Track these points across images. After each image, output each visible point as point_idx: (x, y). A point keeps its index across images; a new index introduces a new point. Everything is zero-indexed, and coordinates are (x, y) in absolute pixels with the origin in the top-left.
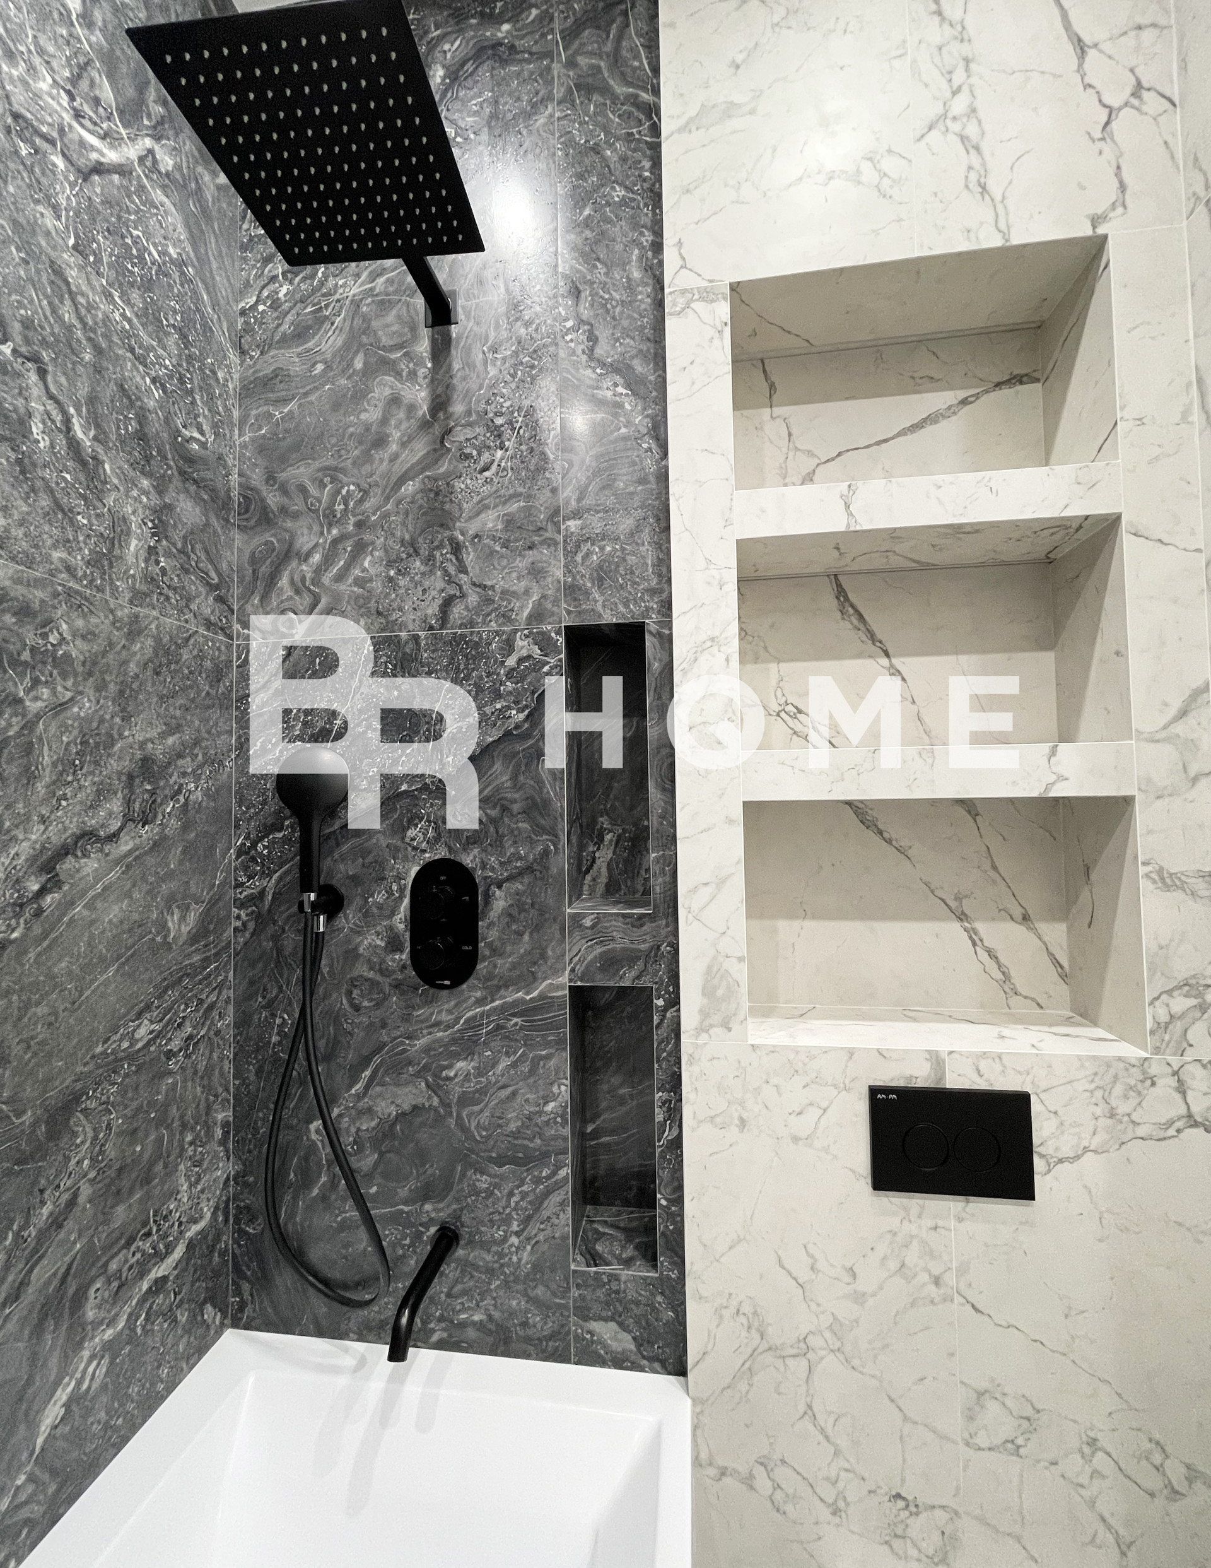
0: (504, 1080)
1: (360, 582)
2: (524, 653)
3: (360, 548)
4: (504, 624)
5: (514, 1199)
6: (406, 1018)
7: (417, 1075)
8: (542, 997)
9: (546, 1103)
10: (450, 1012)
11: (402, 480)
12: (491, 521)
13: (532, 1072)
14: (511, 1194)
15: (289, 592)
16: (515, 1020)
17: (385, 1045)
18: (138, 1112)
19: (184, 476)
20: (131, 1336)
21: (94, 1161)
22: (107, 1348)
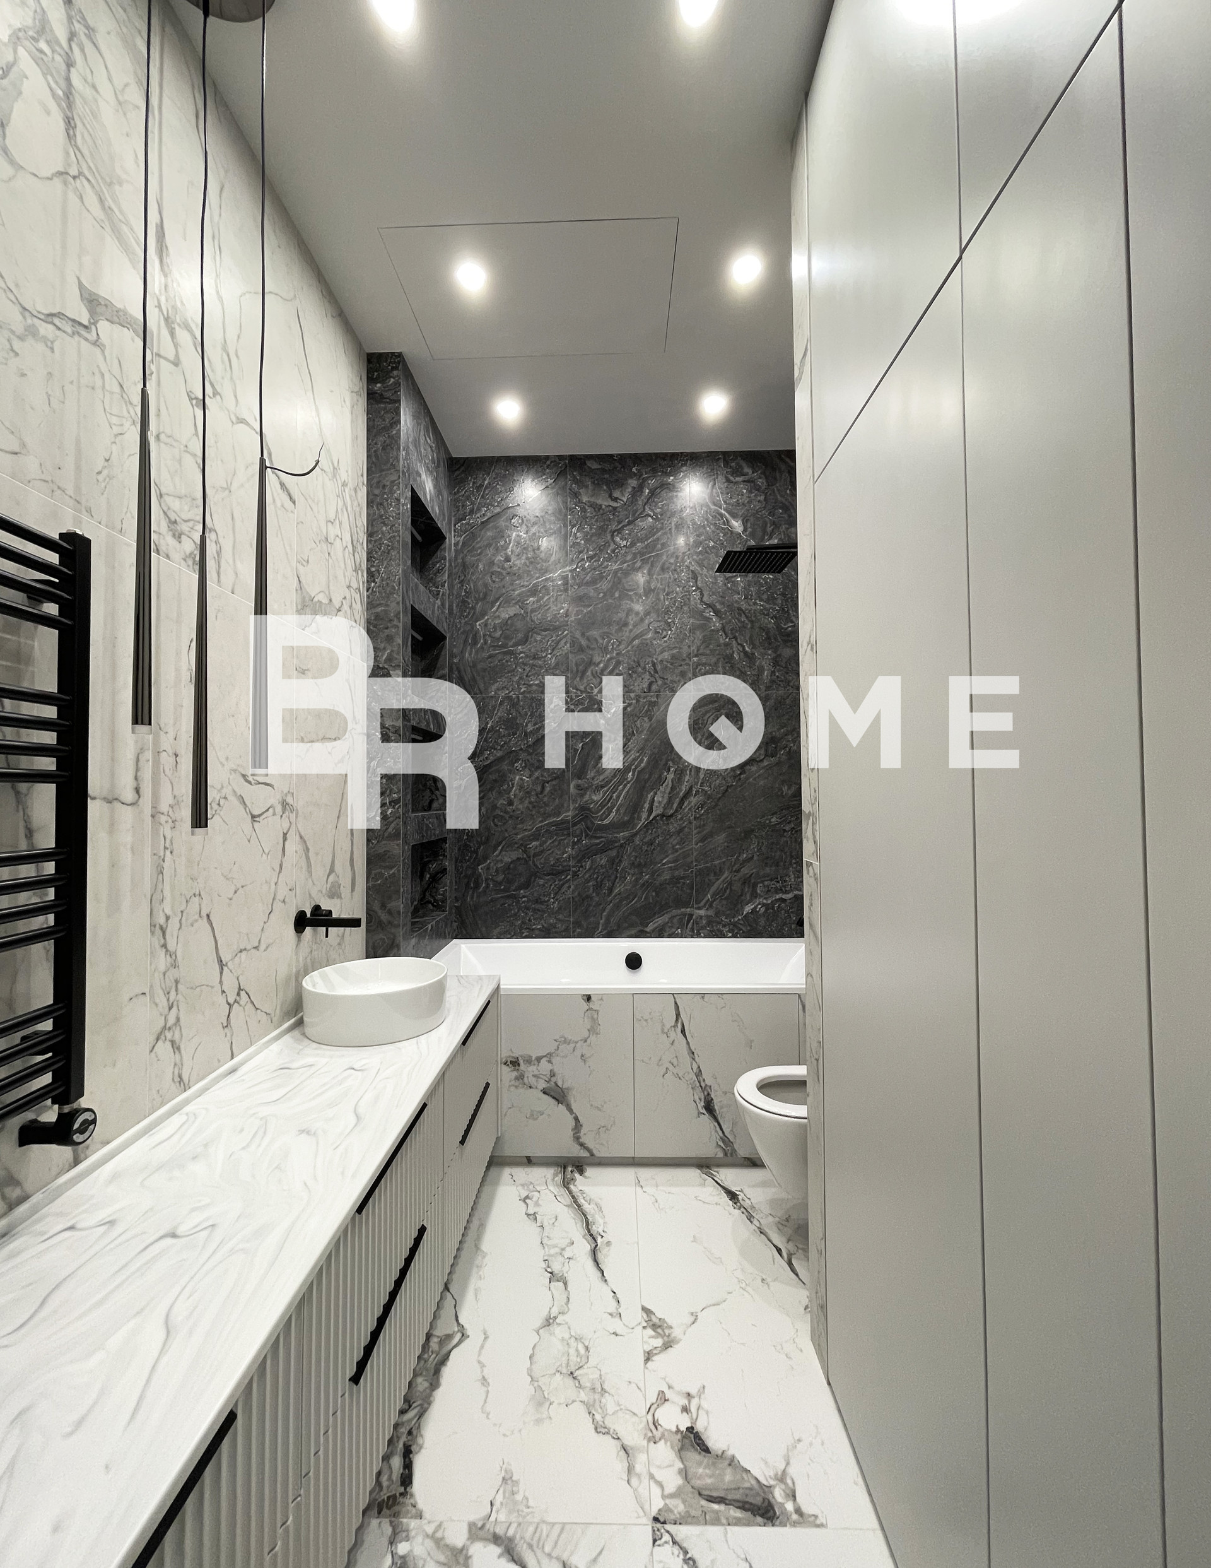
18: (772, 843)
19: (785, 642)
20: (773, 908)
21: (758, 851)
22: (764, 905)
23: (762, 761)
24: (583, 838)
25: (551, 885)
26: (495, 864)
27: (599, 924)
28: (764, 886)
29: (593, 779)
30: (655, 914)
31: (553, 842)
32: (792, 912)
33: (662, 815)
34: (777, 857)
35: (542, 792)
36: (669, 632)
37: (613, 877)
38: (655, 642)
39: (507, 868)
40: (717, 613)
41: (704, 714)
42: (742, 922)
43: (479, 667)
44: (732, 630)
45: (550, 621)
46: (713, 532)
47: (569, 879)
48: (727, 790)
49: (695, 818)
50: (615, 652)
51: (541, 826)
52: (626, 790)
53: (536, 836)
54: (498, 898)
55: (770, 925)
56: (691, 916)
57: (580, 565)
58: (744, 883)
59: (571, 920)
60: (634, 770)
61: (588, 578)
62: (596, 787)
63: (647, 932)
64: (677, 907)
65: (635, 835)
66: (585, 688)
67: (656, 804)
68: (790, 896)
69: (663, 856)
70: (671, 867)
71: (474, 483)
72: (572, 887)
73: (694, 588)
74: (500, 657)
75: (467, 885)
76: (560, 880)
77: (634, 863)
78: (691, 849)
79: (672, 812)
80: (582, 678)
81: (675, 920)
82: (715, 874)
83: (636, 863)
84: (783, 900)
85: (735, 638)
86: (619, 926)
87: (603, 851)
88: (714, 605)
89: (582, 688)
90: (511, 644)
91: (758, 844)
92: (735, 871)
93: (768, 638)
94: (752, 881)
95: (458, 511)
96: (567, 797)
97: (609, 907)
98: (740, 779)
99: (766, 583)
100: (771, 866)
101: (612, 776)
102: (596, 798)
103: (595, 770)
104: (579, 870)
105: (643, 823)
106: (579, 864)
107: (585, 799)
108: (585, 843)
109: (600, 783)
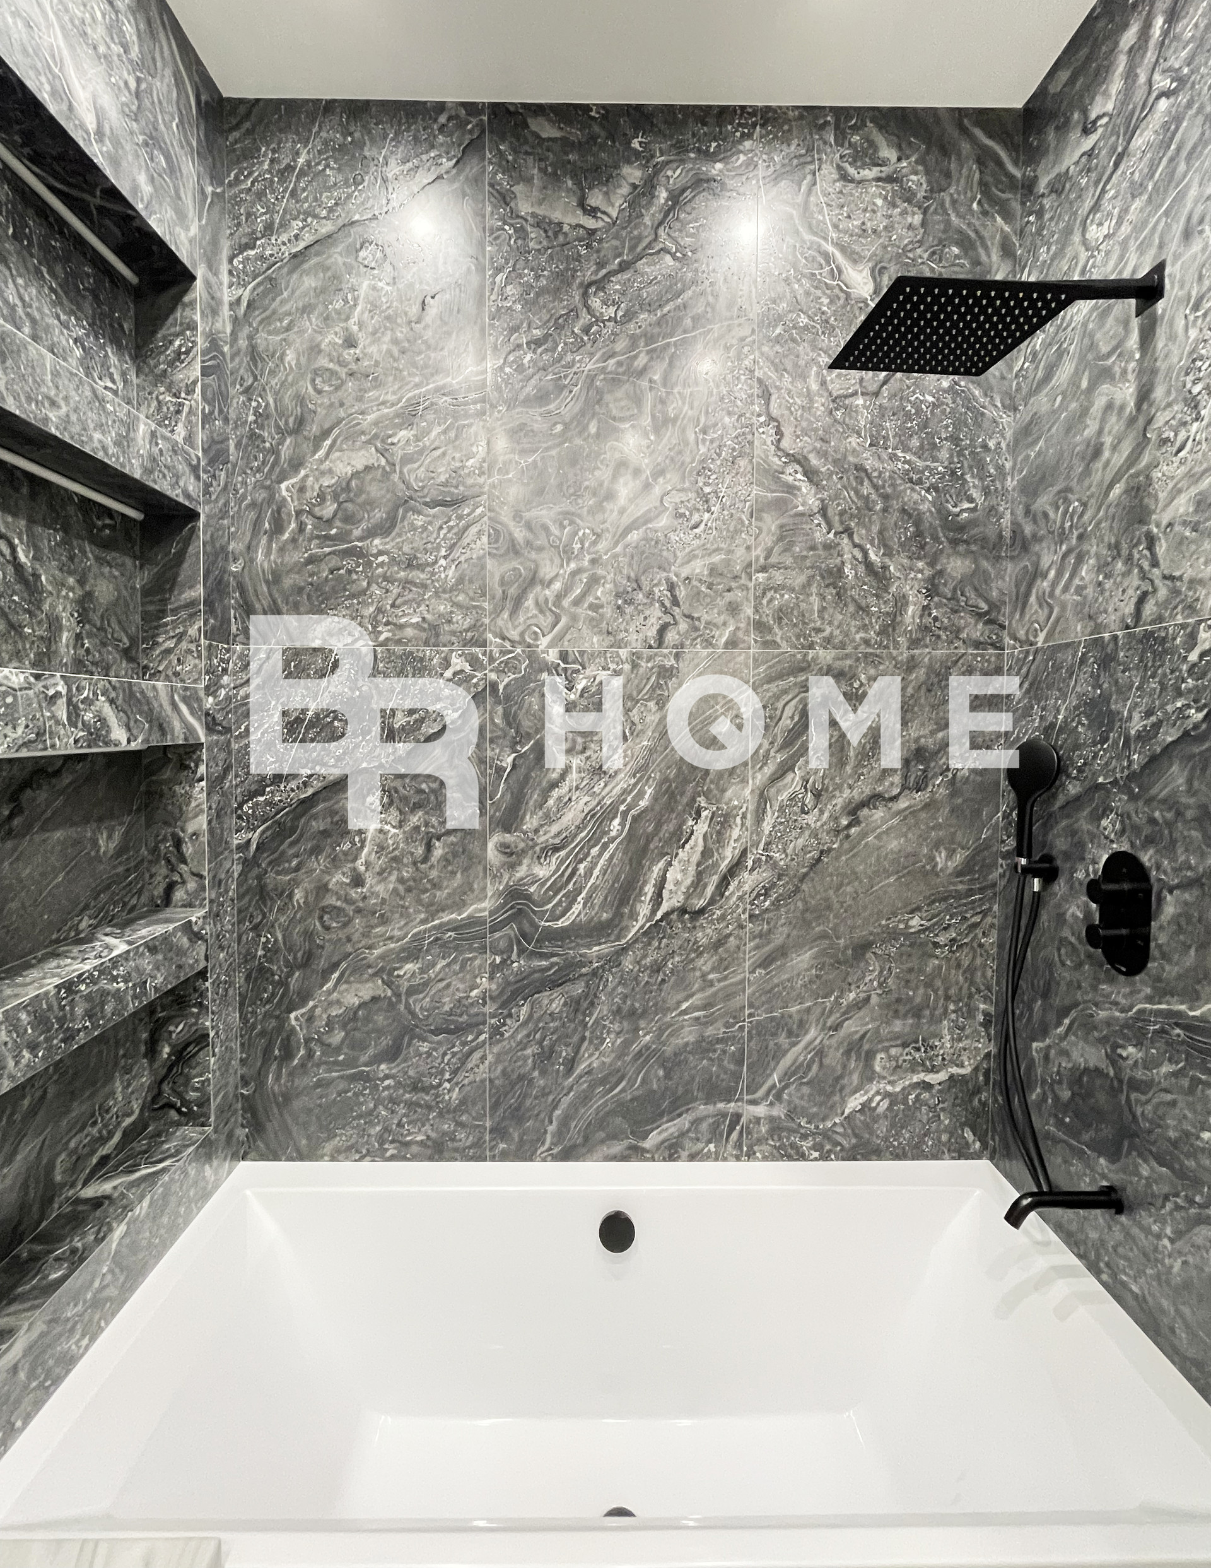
0: (1164, 1084)
1: (1080, 590)
2: (1206, 646)
3: (1080, 559)
4: (1188, 617)
5: (1169, 1205)
6: (1095, 988)
7: (1099, 1041)
8: (1204, 1018)
10: (1125, 997)
11: (1111, 486)
12: (1183, 505)
13: (1191, 1091)
14: (1166, 1198)
15: (1036, 607)
16: (1178, 1031)
17: (1078, 1004)
18: (911, 970)
19: (954, 542)
20: (905, 1101)
21: (880, 985)
22: (887, 1095)
23: (894, 798)
24: (514, 957)
25: (445, 1054)
26: (325, 1010)
27: (546, 1132)
28: (890, 1058)
29: (536, 831)
30: (661, 1115)
31: (448, 965)
32: (943, 1109)
33: (683, 911)
34: (918, 1000)
35: (425, 859)
36: (707, 515)
37: (575, 1039)
38: (673, 537)
39: (351, 1019)
40: (811, 474)
41: (777, 697)
42: (840, 1130)
43: (288, 582)
44: (842, 513)
45: (445, 484)
46: (808, 294)
47: (484, 1042)
48: (819, 860)
49: (751, 916)
50: (588, 557)
51: (425, 931)
52: (606, 855)
53: (412, 952)
54: (333, 1080)
55: (898, 1134)
56: (737, 1117)
57: (511, 358)
58: (848, 1053)
59: (488, 1124)
60: (625, 814)
61: (529, 389)
62: (542, 850)
63: (644, 1150)
64: (709, 1099)
65: (624, 950)
66: (522, 634)
67: (669, 886)
68: (942, 1076)
69: (680, 996)
70: (697, 1019)
71: (272, 161)
72: (490, 1058)
73: (762, 419)
74: (334, 562)
75: (267, 1052)
76: (464, 1044)
77: (619, 1010)
78: (743, 981)
79: (701, 903)
80: (514, 613)
81: (704, 1126)
82: (790, 1034)
83: (626, 1008)
84: (927, 1086)
85: (848, 531)
86: (586, 1139)
87: (554, 984)
88: (806, 458)
89: (514, 634)
90: (357, 533)
91: (881, 972)
92: (830, 1028)
93: (919, 534)
94: (866, 1047)
95: (239, 225)
96: (480, 868)
97: (566, 1101)
98: (848, 836)
99: (919, 411)
100: (905, 1017)
101: (578, 827)
102: (542, 872)
103: (540, 813)
104: (504, 1024)
105: (642, 927)
106: (505, 1012)
107: (518, 875)
108: (519, 967)
109: (551, 841)
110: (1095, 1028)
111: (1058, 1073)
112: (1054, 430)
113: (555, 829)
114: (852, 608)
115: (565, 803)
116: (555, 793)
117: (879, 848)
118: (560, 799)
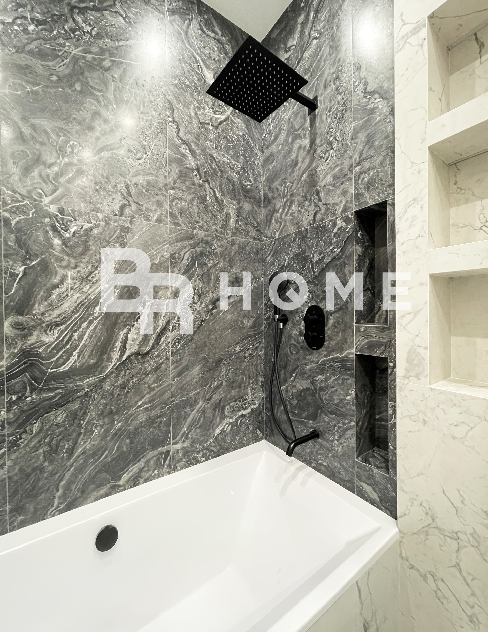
0: (333, 385)
1: (292, 215)
2: (340, 226)
3: (291, 203)
4: (333, 217)
5: (336, 428)
6: (304, 358)
7: (307, 378)
8: (346, 356)
9: (347, 396)
10: (316, 358)
11: (302, 175)
12: (329, 179)
13: (342, 383)
14: (335, 426)
15: (275, 224)
16: (336, 364)
17: (299, 366)
19: (245, 196)
20: (236, 425)
21: (226, 376)
22: (230, 423)
27: (54, 498)
28: (230, 407)
30: (128, 464)
32: (249, 424)
33: (137, 354)
34: (240, 380)
36: (145, 156)
40: (192, 152)
41: (181, 249)
42: (213, 444)
46: (189, 72)
48: (201, 325)
49: (172, 353)
50: (76, 158)
56: (168, 452)
57: (19, 22)
58: (215, 409)
61: (32, 46)
63: (120, 486)
64: (154, 448)
65: (104, 379)
66: (29, 192)
67: (130, 342)
68: (249, 410)
69: (138, 398)
70: (147, 408)
73: (170, 119)
77: (102, 412)
78: (169, 385)
79: (148, 349)
81: (152, 462)
82: (191, 406)
83: (106, 411)
84: (243, 416)
86: (83, 492)
87: (59, 406)
88: (190, 144)
89: (23, 191)
92: (207, 400)
93: (233, 190)
94: (222, 405)
97: (68, 475)
100: (235, 389)
101: (73, 312)
102: (47, 339)
103: (46, 303)
104: (21, 438)
105: (115, 365)
106: (21, 430)
107: (29, 342)
108: (31, 401)
109: (54, 320)
110: (305, 373)
111: (292, 395)
112: (279, 158)
113: (57, 312)
114: (210, 215)
115: (62, 298)
116: (57, 291)
117: (224, 318)
118: (60, 295)
